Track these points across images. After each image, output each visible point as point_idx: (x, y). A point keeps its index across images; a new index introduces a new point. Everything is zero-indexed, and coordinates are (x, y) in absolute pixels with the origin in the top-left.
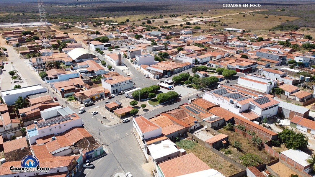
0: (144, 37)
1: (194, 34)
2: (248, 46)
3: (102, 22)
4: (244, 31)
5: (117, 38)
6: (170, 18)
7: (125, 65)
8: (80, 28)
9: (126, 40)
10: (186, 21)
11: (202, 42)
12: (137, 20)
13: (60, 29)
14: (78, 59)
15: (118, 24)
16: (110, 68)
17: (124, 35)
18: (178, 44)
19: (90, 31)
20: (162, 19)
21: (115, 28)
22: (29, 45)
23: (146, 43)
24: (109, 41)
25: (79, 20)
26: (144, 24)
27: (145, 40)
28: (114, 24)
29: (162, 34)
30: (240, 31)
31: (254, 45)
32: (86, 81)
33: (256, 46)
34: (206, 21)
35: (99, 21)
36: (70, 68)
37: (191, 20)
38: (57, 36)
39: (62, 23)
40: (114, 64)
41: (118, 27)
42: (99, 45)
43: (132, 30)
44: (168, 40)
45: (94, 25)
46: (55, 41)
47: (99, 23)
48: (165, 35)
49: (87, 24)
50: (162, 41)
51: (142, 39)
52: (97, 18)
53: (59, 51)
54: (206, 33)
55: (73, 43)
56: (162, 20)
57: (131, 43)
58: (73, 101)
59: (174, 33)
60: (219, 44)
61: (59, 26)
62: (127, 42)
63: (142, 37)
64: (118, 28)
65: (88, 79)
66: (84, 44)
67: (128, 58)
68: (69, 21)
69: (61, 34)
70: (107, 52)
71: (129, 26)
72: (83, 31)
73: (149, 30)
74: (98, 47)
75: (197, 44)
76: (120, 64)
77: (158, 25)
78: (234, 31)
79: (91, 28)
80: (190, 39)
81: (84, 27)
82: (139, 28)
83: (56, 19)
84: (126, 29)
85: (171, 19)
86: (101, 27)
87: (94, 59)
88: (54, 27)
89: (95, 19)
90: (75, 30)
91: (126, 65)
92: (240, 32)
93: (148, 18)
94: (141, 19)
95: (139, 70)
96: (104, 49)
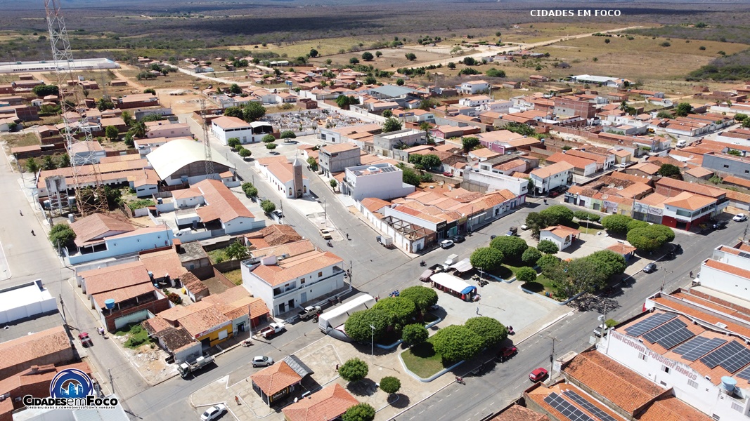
0: (362, 103)
1: (495, 93)
2: (655, 129)
3: (249, 59)
4: (626, 84)
5: (289, 104)
6: (420, 47)
7: (313, 196)
8: (190, 75)
9: (313, 111)
10: (462, 54)
11: (526, 120)
12: (338, 51)
13: (140, 78)
14: (173, 176)
15: (290, 64)
16: (270, 211)
17: (308, 97)
18: (461, 124)
19: (217, 83)
20: (399, 48)
21: (281, 74)
22: (45, 128)
23: (369, 121)
24: (267, 114)
25: (190, 53)
26: (355, 61)
27: (365, 111)
28: (279, 62)
29: (409, 94)
30: (615, 83)
31: (673, 128)
32: (192, 264)
33: (680, 129)
34: (513, 53)
35: (241, 54)
36: (148, 210)
37: (474, 52)
38: (125, 100)
39: (146, 61)
40: (282, 192)
41: (291, 70)
42: (239, 129)
43: (328, 82)
44: (429, 110)
45: (228, 67)
46: (118, 115)
47: (241, 60)
48: (418, 96)
49: (210, 64)
50: (412, 114)
51: (356, 109)
52: (236, 48)
53: (125, 147)
54: (527, 90)
55: (167, 121)
56: (400, 53)
57: (328, 121)
58: (142, 347)
59: (442, 89)
60: (574, 124)
61: (137, 70)
62: (317, 119)
63: (356, 102)
64: (290, 74)
65: (198, 257)
66: (196, 126)
67: (320, 170)
68: (164, 56)
69: (137, 93)
70: (259, 150)
71: (318, 69)
72: (198, 85)
73: (374, 82)
74: (234, 135)
75: (514, 127)
76: (299, 193)
77: (392, 66)
78: (600, 84)
79: (220, 76)
80: (489, 109)
81: (202, 71)
82: (344, 73)
83: (133, 51)
84: (311, 77)
85: (423, 49)
86: (245, 71)
87: (222, 175)
88: (125, 73)
89: (232, 48)
90: (176, 82)
91: (316, 197)
92: (616, 86)
93: (364, 47)
94: (346, 50)
95: (358, 215)
96: (253, 141)
